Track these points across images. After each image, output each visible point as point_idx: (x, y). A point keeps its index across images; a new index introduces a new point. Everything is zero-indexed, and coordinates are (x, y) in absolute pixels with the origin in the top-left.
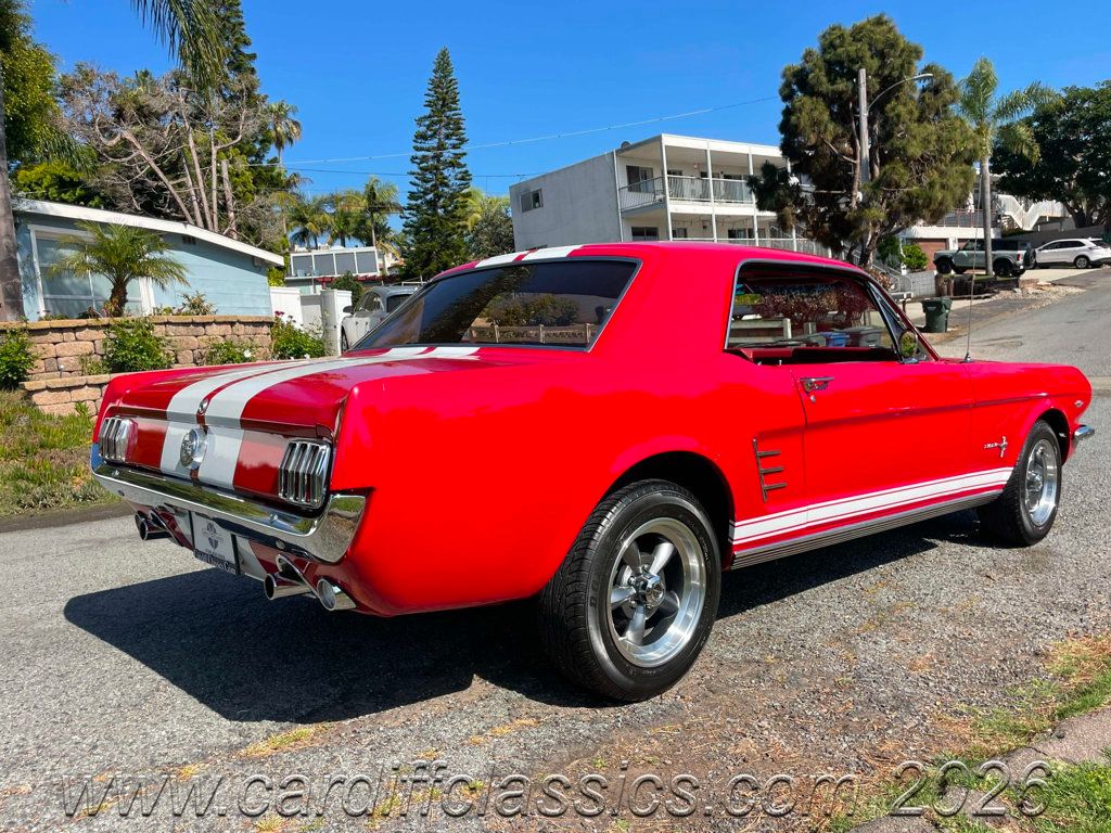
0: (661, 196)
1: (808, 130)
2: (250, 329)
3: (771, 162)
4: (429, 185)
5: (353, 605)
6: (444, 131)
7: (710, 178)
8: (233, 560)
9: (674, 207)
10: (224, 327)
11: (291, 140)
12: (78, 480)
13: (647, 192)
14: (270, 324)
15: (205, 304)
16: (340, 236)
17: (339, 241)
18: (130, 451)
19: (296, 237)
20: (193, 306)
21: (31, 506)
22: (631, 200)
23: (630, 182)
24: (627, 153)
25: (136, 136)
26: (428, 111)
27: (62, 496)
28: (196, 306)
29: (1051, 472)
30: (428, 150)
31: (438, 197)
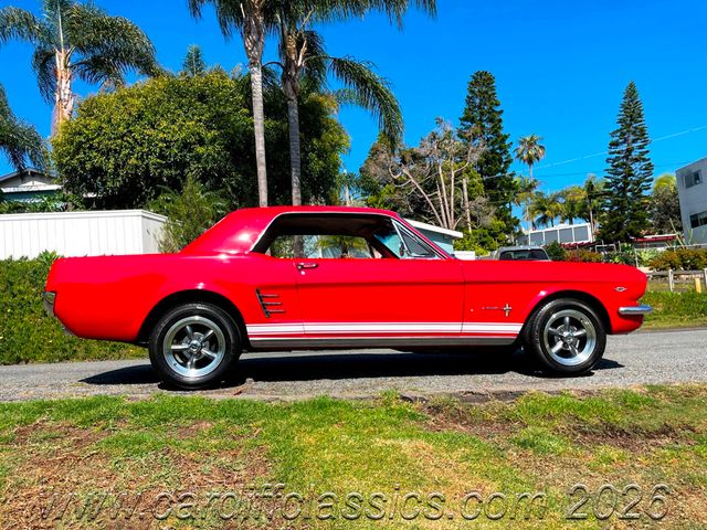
4: (620, 177)
6: (632, 137)
11: (538, 159)
16: (570, 217)
17: (568, 221)
19: (539, 220)
25: (411, 172)
26: (619, 126)
30: (619, 153)
31: (627, 184)
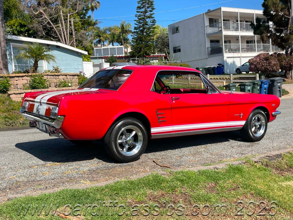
0: (220, 29)
1: (272, 6)
2: (71, 77)
3: (259, 17)
4: (141, 25)
5: (64, 137)
7: (239, 22)
8: (45, 130)
9: (225, 33)
10: (64, 76)
11: (96, 8)
12: (21, 119)
13: (216, 27)
14: (78, 75)
15: (59, 69)
16: (112, 42)
18: (28, 109)
19: (97, 42)
20: (55, 70)
21: (9, 125)
22: (210, 30)
23: (210, 24)
24: (208, 14)
25: (44, 11)
27: (17, 123)
28: (57, 70)
29: (264, 123)
30: (141, 12)
31: (144, 29)
